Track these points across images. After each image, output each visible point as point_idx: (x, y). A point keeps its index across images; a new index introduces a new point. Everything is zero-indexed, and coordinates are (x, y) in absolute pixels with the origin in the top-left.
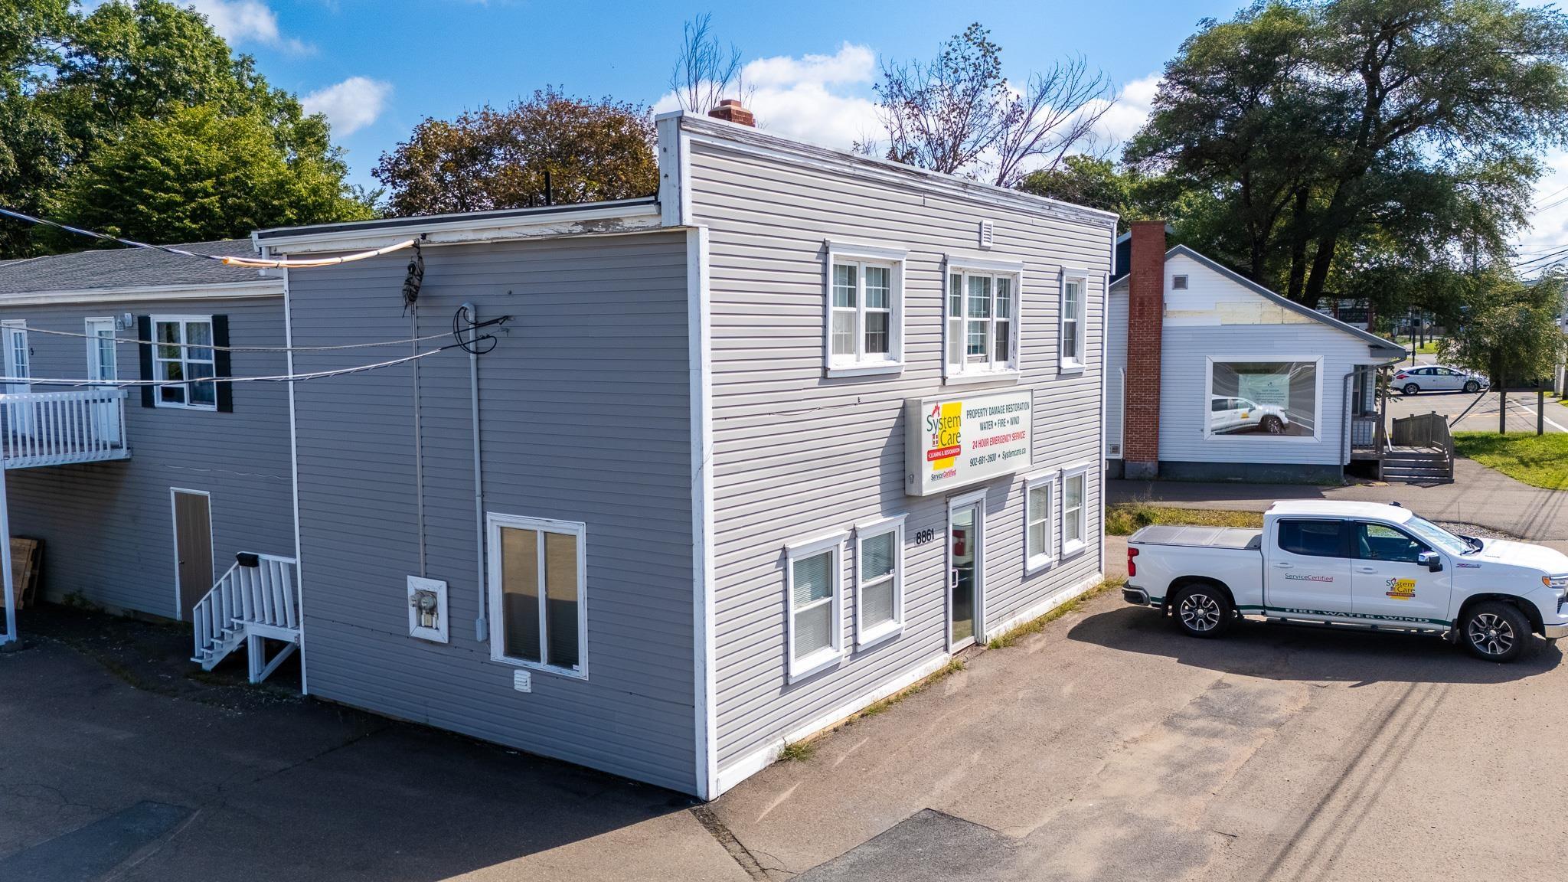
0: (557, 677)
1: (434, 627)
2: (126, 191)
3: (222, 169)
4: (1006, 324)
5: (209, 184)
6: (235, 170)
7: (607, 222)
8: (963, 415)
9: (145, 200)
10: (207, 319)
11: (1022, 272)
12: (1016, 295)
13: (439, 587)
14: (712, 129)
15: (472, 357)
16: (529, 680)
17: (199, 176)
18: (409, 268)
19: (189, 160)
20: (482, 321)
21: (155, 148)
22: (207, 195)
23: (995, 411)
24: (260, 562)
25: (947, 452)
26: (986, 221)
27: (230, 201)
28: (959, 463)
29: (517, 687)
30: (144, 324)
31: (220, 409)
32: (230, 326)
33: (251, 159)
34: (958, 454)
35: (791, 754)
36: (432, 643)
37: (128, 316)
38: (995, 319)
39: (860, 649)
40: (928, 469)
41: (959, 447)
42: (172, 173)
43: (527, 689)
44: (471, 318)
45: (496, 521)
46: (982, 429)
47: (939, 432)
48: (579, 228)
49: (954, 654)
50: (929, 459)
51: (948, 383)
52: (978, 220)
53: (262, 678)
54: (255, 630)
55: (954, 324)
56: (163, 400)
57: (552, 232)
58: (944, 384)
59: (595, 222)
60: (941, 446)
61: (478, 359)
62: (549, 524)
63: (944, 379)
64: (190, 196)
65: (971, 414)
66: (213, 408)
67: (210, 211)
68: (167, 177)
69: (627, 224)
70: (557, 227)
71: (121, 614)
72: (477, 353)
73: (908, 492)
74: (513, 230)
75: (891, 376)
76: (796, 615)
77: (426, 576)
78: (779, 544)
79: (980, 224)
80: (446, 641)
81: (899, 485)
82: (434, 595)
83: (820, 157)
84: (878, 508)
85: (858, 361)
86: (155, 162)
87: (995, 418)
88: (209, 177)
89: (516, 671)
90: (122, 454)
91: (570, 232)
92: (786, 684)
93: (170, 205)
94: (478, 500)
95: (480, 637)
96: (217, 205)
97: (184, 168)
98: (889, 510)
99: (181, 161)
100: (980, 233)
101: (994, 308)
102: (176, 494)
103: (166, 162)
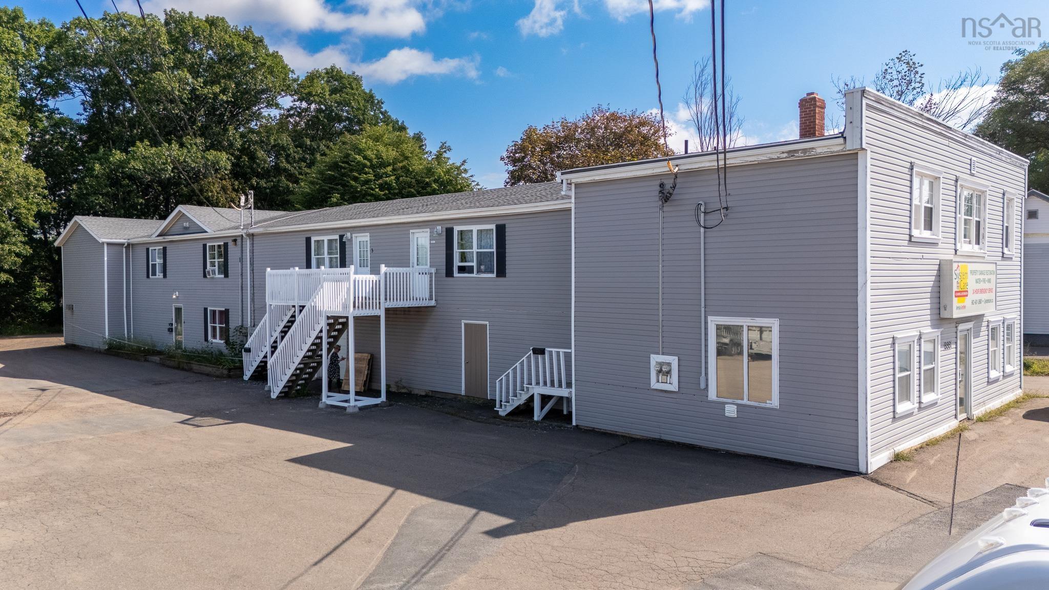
0: (756, 407)
1: (668, 382)
2: (344, 175)
3: (396, 161)
4: (979, 222)
5: (389, 169)
6: (402, 161)
7: (804, 151)
8: (969, 273)
9: (356, 179)
10: (493, 227)
11: (988, 191)
12: (985, 205)
13: (674, 360)
14: (874, 97)
15: (702, 230)
16: (736, 410)
17: (383, 165)
18: (660, 186)
19: (379, 157)
20: (707, 211)
21: (360, 151)
22: (388, 176)
23: (982, 273)
24: (546, 352)
25: (962, 294)
26: (974, 158)
27: (401, 179)
28: (967, 301)
29: (727, 414)
30: (449, 232)
31: (498, 276)
32: (507, 230)
33: (410, 155)
34: (967, 296)
35: (898, 458)
36: (666, 391)
37: (439, 228)
38: (975, 219)
39: (923, 406)
40: (956, 302)
41: (967, 291)
42: (368, 164)
43: (735, 415)
44: (703, 209)
45: (714, 321)
46: (977, 282)
47: (959, 281)
48: (785, 155)
49: (960, 421)
50: (956, 296)
51: (958, 253)
52: (970, 157)
53: (541, 418)
54: (538, 391)
55: (960, 218)
56: (459, 273)
57: (766, 158)
58: (956, 254)
59: (796, 151)
60: (960, 290)
61: (705, 232)
62: (754, 321)
63: (956, 251)
64: (378, 176)
65: (973, 272)
66: (494, 275)
67: (390, 185)
68: (365, 166)
69: (819, 150)
70: (768, 156)
71: (423, 394)
72: (705, 228)
73: (942, 316)
74: (738, 159)
75: (934, 244)
76: (899, 378)
77: (663, 354)
78: (891, 335)
79: (971, 160)
80: (677, 390)
81: (937, 311)
82: (669, 364)
83: (911, 115)
84: (929, 323)
85: (920, 234)
86: (359, 158)
87: (982, 277)
88: (389, 165)
89: (726, 406)
90: (433, 303)
91: (778, 158)
92: (894, 417)
93: (367, 182)
94: (703, 310)
95: (703, 386)
96: (394, 181)
97: (375, 161)
98: (934, 326)
99: (374, 156)
100: (971, 165)
101: (974, 212)
102: (465, 324)
103: (365, 158)
